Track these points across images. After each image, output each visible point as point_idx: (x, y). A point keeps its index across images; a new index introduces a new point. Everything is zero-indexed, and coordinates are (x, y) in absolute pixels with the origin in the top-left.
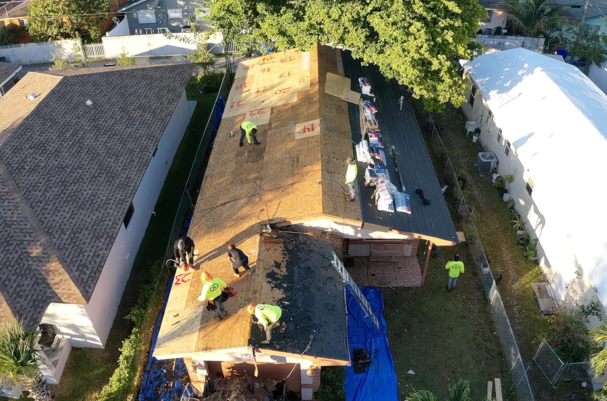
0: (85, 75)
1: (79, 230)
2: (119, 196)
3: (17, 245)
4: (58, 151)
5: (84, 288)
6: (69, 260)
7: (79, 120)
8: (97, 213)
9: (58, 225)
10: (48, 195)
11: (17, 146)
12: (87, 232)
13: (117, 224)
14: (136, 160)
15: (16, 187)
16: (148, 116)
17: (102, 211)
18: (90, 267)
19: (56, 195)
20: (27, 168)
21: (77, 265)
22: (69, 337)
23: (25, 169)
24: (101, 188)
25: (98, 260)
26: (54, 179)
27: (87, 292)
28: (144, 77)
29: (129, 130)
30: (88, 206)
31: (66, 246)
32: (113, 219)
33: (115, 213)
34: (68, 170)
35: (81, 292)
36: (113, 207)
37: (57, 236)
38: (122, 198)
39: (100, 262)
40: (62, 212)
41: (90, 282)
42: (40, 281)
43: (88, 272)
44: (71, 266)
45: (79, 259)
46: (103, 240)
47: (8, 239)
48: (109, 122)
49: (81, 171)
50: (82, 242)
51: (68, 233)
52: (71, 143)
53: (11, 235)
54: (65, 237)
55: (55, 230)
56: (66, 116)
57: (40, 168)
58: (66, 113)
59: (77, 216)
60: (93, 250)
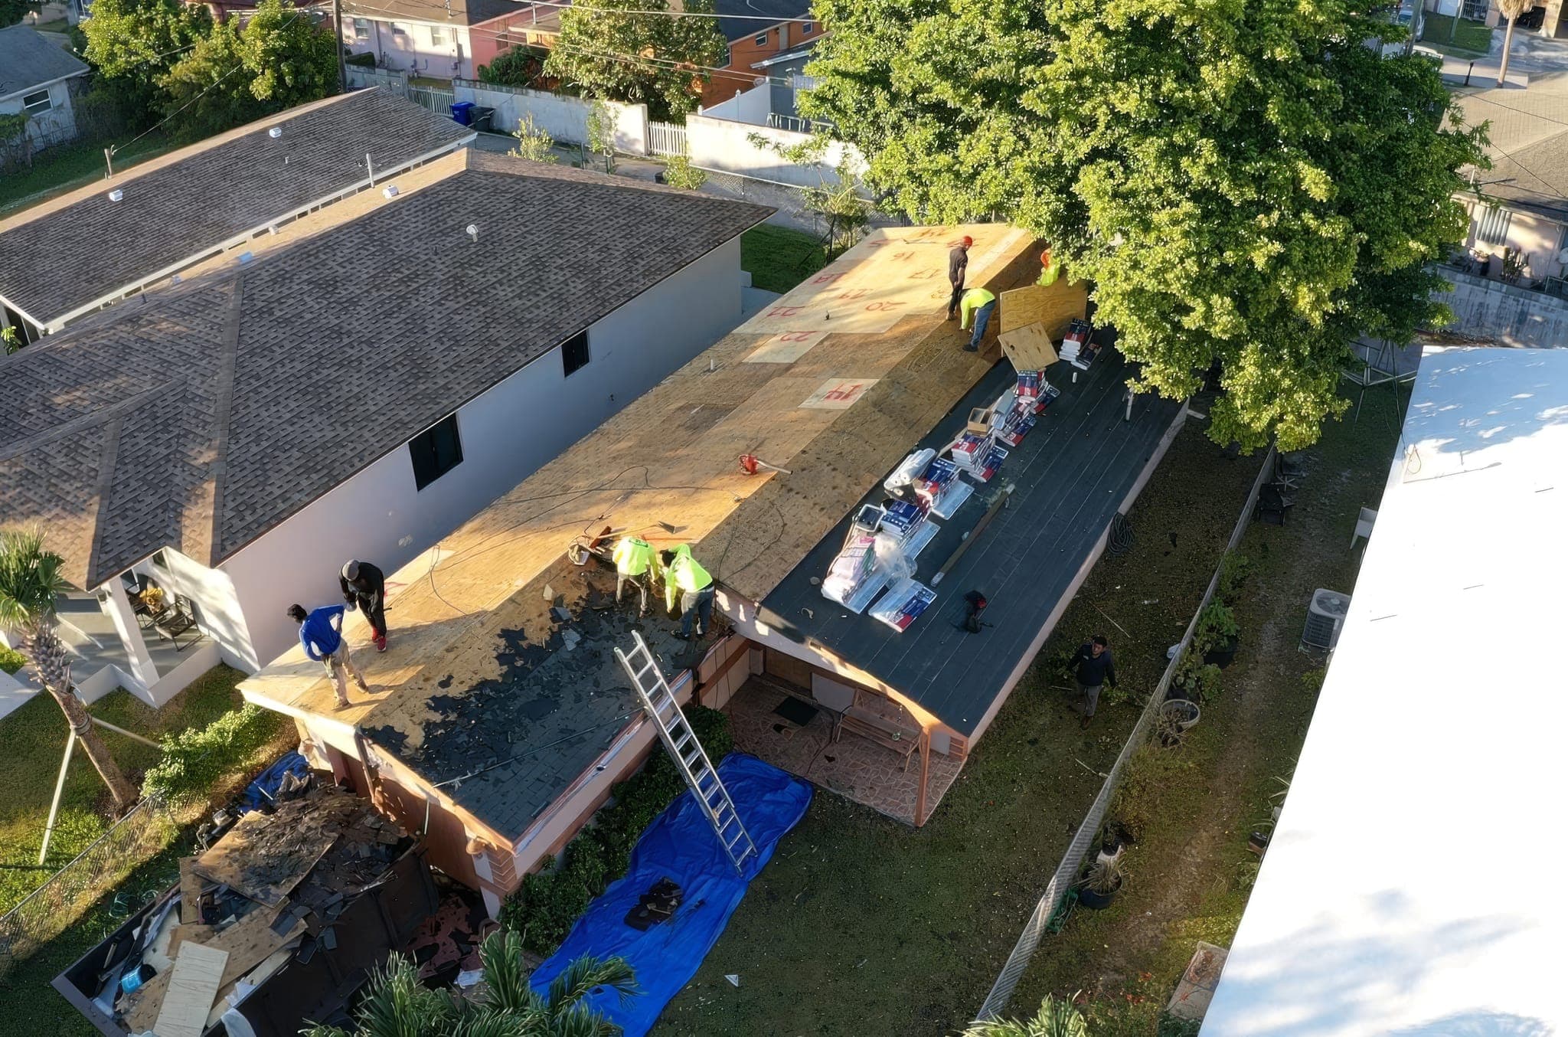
0: (511, 176)
1: (287, 447)
2: (403, 413)
3: (178, 436)
4: (353, 302)
5: (223, 541)
6: (233, 487)
7: (435, 258)
8: (340, 429)
9: (259, 425)
10: (280, 370)
11: (287, 272)
12: (299, 455)
13: (361, 460)
14: (488, 362)
15: (235, 340)
16: (578, 286)
17: (352, 430)
18: (260, 512)
19: (293, 375)
20: (278, 314)
21: (239, 500)
22: (217, 638)
23: (272, 314)
24: (381, 390)
25: (281, 506)
26: (311, 347)
27: (223, 549)
28: (632, 209)
29: (517, 302)
30: (333, 412)
31: (246, 464)
32: (360, 448)
33: (373, 440)
34: (346, 341)
35: (214, 545)
36: (378, 429)
37: (243, 442)
38: (407, 419)
39: (283, 510)
40: (280, 407)
41: (240, 535)
42: (172, 505)
43: (249, 519)
44: (230, 498)
45: (252, 492)
46: (314, 476)
47: (170, 422)
48: (489, 276)
49: (366, 349)
50: (277, 467)
51: (265, 444)
52: (388, 294)
53: (179, 417)
54: (254, 449)
55: (247, 431)
56: (417, 243)
57: (300, 321)
58: (419, 238)
59: (301, 422)
60: (286, 487)
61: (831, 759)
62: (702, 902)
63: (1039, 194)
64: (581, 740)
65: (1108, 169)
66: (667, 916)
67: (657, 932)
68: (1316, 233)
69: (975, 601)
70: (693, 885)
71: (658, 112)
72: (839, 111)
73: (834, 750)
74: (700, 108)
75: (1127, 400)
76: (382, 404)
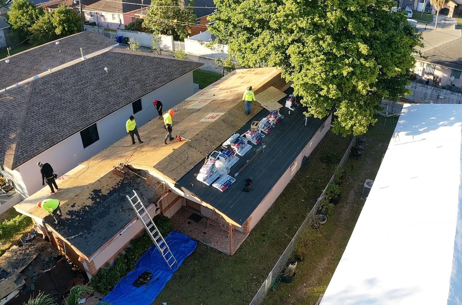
0: (121, 53)
1: (40, 133)
2: (77, 124)
3: (8, 130)
4: (66, 90)
5: (16, 162)
6: (21, 145)
7: (93, 77)
8: (57, 128)
9: (32, 127)
10: (41, 110)
11: (47, 81)
12: (43, 136)
13: (62, 138)
14: (106, 108)
15: (28, 101)
16: (138, 86)
17: (61, 128)
18: (29, 153)
19: (44, 112)
20: (43, 93)
21: (23, 149)
23: (41, 94)
24: (71, 117)
25: (36, 151)
26: (52, 103)
27: (16, 164)
28: (158, 63)
29: (118, 91)
30: (55, 123)
31: (27, 139)
32: (63, 134)
33: (67, 132)
34: (63, 102)
35: (13, 163)
37: (26, 132)
38: (78, 126)
39: (36, 153)
40: (39, 122)
41: (22, 160)
42: (3, 151)
43: (25, 155)
44: (20, 149)
45: (27, 147)
46: (47, 143)
47: (6, 126)
48: (110, 83)
49: (68, 104)
50: (36, 140)
51: (33, 133)
52: (77, 88)
53: (9, 124)
54: (30, 134)
55: (28, 129)
56: (89, 73)
57: (49, 96)
58: (90, 71)
59: (45, 126)
60: (38, 146)
61: (205, 233)
62: (158, 279)
63: (276, 54)
64: (115, 225)
65: (298, 46)
66: (146, 283)
67: (143, 288)
68: (364, 65)
69: (249, 182)
70: (156, 273)
71: (176, 38)
72: (219, 31)
73: (206, 230)
74: (188, 36)
75: (305, 119)
76: (71, 121)
